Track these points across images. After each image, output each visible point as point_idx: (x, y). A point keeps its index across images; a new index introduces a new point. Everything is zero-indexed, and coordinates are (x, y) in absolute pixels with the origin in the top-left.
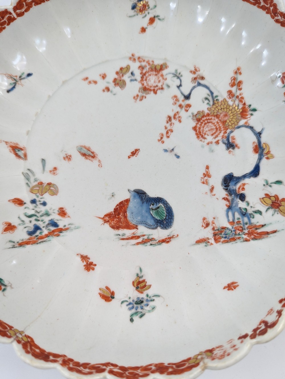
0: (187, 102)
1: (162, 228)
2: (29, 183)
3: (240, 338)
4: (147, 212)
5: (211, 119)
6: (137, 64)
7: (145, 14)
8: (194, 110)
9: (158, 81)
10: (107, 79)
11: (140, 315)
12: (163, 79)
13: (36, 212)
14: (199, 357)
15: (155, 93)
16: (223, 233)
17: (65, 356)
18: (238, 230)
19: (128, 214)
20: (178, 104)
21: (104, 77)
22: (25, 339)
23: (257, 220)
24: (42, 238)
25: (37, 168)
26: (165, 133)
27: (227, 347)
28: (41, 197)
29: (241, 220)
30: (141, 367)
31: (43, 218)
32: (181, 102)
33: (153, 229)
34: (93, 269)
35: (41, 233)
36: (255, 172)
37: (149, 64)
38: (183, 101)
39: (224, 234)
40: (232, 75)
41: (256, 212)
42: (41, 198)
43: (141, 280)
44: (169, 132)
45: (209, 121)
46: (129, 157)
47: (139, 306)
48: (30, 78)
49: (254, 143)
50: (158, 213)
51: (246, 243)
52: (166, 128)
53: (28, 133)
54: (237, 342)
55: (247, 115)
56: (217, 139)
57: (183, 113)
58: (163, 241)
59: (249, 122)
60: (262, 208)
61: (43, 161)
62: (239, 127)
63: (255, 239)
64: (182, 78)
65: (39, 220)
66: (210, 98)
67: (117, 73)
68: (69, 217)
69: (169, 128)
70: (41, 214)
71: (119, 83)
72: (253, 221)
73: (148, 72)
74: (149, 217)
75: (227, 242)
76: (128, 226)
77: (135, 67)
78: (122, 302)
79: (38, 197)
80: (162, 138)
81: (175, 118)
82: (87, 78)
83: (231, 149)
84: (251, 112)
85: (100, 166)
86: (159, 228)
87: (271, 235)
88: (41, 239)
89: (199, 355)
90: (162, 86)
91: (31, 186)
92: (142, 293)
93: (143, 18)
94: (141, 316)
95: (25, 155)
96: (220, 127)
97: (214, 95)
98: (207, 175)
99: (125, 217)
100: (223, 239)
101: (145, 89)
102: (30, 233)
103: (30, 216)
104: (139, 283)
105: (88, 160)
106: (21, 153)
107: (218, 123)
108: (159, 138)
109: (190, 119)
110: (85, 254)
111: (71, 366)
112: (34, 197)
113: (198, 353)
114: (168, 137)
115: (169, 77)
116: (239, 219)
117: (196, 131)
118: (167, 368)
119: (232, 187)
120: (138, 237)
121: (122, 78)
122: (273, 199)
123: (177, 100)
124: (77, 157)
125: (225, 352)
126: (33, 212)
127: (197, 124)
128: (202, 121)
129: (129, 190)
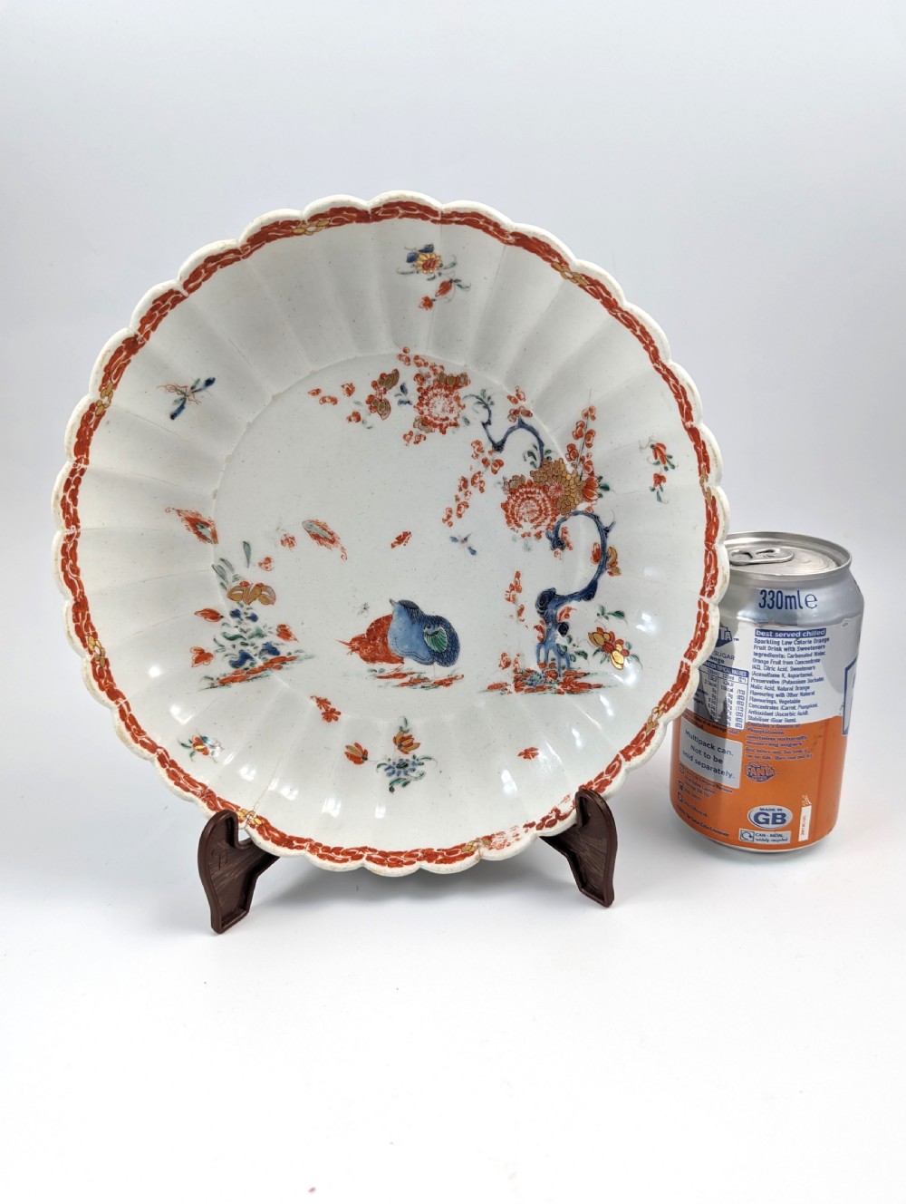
0: (498, 456)
1: (441, 664)
2: (225, 583)
3: (526, 826)
4: (418, 637)
5: (534, 493)
6: (413, 370)
7: (432, 275)
8: (507, 472)
9: (449, 408)
10: (355, 396)
11: (402, 783)
12: (459, 405)
13: (242, 630)
14: (475, 845)
15: (444, 432)
16: (528, 678)
17: (311, 840)
18: (550, 676)
19: (390, 639)
20: (482, 457)
21: (350, 390)
22: (259, 822)
23: (580, 664)
24: (255, 672)
25: (237, 558)
26: (454, 508)
27: (509, 834)
28: (248, 606)
29: (556, 662)
30: (406, 852)
31: (254, 640)
32: (486, 455)
33: (427, 664)
34: (336, 719)
35: (252, 664)
36: (589, 593)
37: (435, 371)
38: (490, 453)
39: (530, 680)
40: (580, 417)
41: (579, 654)
42: (248, 609)
43: (406, 735)
44: (462, 506)
45: (530, 495)
46: (393, 546)
47: (402, 770)
48: (211, 388)
49: (595, 544)
50: (435, 641)
51: (558, 695)
52: (457, 499)
53: (215, 496)
54: (521, 830)
55: (593, 495)
56: (539, 529)
57: (488, 477)
58: (441, 683)
59: (594, 507)
60: (589, 648)
61: (246, 545)
62: (576, 514)
63: (571, 692)
64: (491, 408)
65: (247, 645)
66: (537, 453)
67: (375, 385)
68: (296, 639)
69: (462, 500)
70: (249, 634)
71: (379, 405)
72: (573, 665)
73: (432, 388)
74: (422, 646)
75: (533, 691)
76: (389, 658)
77: (407, 375)
78: (379, 766)
79: (242, 606)
80: (449, 517)
81: (473, 483)
82: (318, 391)
83: (558, 550)
84: (599, 491)
85: (344, 557)
86: (435, 663)
87: (595, 690)
88: (254, 674)
89: (475, 841)
90: (455, 419)
91: (229, 588)
92: (407, 753)
93: (429, 280)
94: (405, 785)
95: (214, 535)
96: (546, 509)
97: (545, 448)
98: (516, 587)
99: (385, 644)
100: (527, 687)
101: (425, 423)
102: (235, 665)
103: (232, 638)
104: (403, 739)
105: (323, 547)
106: (207, 532)
107: (544, 500)
108: (445, 517)
109: (499, 487)
110: (323, 697)
111: (321, 852)
112: (236, 606)
113: (474, 839)
114: (460, 516)
115: (470, 403)
116: (554, 659)
117: (507, 511)
118: (436, 855)
119: (550, 610)
120: (405, 675)
121: (384, 397)
122: (607, 637)
123: (481, 450)
124: (304, 540)
125: (505, 841)
126: (236, 632)
127: (509, 498)
128: (518, 494)
129: (391, 601)
